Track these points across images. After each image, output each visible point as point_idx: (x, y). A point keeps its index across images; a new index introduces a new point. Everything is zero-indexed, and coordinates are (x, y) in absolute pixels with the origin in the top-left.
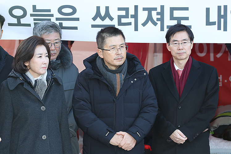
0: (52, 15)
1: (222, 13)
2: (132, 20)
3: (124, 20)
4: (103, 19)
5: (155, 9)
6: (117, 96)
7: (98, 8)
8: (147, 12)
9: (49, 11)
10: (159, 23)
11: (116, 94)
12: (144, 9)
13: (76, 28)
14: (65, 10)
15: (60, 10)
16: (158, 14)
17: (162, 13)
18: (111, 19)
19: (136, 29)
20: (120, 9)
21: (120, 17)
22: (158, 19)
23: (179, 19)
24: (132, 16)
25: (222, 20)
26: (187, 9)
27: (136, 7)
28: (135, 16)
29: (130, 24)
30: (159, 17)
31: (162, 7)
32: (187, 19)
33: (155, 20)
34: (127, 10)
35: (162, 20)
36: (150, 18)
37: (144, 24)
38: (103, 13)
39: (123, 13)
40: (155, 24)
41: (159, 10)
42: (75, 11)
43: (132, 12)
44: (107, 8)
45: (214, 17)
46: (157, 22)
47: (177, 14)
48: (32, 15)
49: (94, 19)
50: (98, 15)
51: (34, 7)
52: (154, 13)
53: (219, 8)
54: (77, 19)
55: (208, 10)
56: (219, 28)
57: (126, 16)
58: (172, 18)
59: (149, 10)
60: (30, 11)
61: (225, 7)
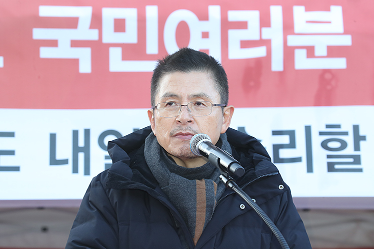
26: (11, 135)
32: (12, 153)
45: (64, 150)
53: (75, 133)
56: (75, 170)
61: (87, 132)
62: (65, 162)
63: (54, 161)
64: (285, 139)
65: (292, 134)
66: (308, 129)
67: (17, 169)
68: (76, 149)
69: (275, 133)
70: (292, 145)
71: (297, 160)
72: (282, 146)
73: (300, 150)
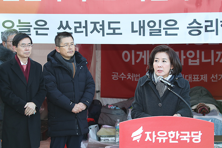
0: (31, 26)
1: (142, 25)
2: (84, 30)
3: (78, 30)
4: (65, 28)
5: (99, 23)
6: (73, 77)
7: (61, 22)
8: (93, 24)
9: (29, 23)
10: (101, 31)
11: (73, 76)
12: (91, 23)
13: (47, 34)
14: (39, 23)
15: (36, 23)
16: (100, 25)
17: (103, 25)
18: (70, 29)
19: (87, 35)
20: (75, 23)
21: (76, 28)
22: (100, 29)
23: (114, 29)
24: (84, 27)
25: (142, 29)
26: (119, 22)
27: (86, 22)
28: (86, 27)
29: (82, 32)
30: (101, 27)
31: (103, 22)
32: (119, 29)
33: (99, 30)
34: (80, 23)
35: (103, 29)
36: (95, 28)
37: (92, 32)
38: (64, 25)
39: (78, 25)
40: (99, 32)
41: (101, 23)
42: (46, 23)
43: (83, 24)
44: (67, 22)
45: (136, 28)
46: (100, 31)
47: (112, 26)
48: (18, 26)
49: (59, 28)
50: (61, 26)
51: (19, 21)
52: (98, 25)
53: (140, 22)
54: (48, 29)
55: (132, 23)
56: (140, 34)
57: (80, 27)
58: (110, 28)
59: (95, 23)
60: (16, 23)
61: (144, 21)
62: (137, 31)
63: (133, 31)
64: (209, 24)
65: (211, 22)
66: (217, 20)
67: (121, 34)
68: (140, 27)
69: (206, 21)
70: (211, 26)
71: (213, 31)
72: (208, 26)
73: (214, 28)
